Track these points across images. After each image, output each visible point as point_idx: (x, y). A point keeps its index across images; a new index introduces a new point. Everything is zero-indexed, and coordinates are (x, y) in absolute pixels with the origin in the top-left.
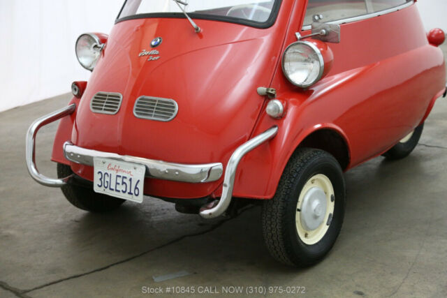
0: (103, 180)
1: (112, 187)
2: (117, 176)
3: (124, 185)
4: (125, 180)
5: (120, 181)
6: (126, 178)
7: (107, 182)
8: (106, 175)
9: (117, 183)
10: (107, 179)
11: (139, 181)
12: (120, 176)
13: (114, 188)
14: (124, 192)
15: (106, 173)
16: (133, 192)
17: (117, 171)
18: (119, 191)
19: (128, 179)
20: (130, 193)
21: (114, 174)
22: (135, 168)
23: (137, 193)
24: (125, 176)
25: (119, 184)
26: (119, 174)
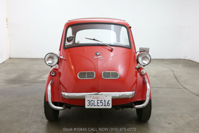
0: (90, 103)
1: (95, 105)
2: (98, 100)
3: (102, 103)
4: (102, 101)
5: (99, 102)
6: (102, 100)
7: (93, 103)
8: (92, 101)
9: (98, 103)
10: (92, 102)
11: (109, 100)
12: (99, 100)
26: (98, 99)
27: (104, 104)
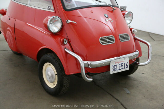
0: (114, 68)
1: (117, 69)
2: (119, 64)
3: (122, 66)
4: (122, 65)
5: (120, 66)
6: (122, 64)
7: (116, 68)
9: (119, 67)
10: (115, 67)
12: (120, 64)
13: (119, 69)
14: (122, 69)
15: (115, 65)
16: (125, 67)
17: (119, 63)
18: (120, 69)
19: (123, 63)
20: (125, 68)
21: (118, 64)
22: (125, 59)
23: (127, 67)
24: (122, 63)
25: (120, 67)
27: (124, 68)
